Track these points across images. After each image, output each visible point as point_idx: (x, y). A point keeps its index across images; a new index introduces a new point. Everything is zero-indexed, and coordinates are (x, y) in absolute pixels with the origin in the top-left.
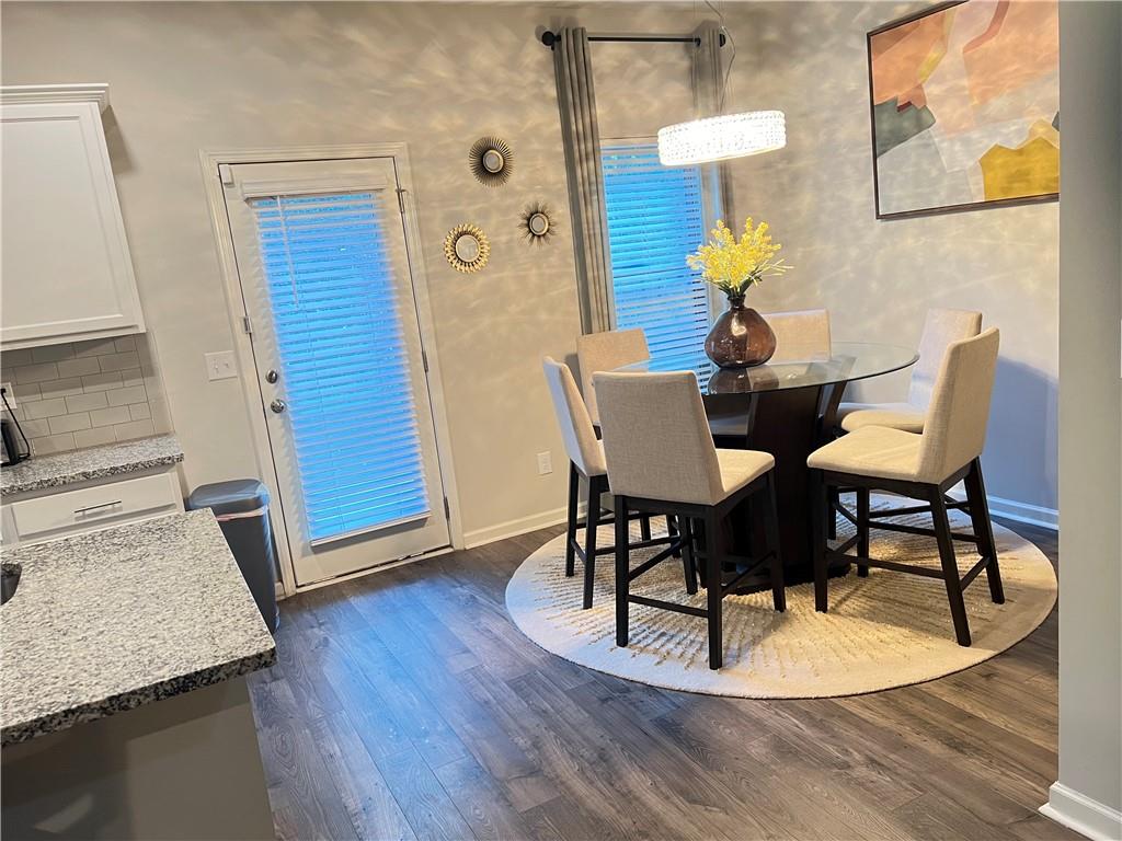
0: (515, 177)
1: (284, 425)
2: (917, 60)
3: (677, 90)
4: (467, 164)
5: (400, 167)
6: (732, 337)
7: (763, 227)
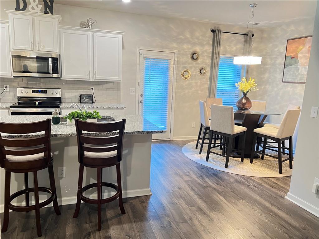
0: (199, 60)
1: (142, 106)
2: (297, 48)
3: (240, 46)
4: (190, 56)
5: (175, 55)
6: (242, 103)
7: (253, 80)
